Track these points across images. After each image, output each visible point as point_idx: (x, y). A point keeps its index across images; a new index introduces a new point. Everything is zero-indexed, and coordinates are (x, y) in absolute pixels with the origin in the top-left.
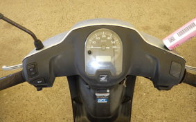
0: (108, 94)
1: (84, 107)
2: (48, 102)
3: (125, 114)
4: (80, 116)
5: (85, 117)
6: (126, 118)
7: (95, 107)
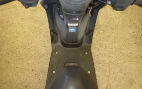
0: (77, 25)
1: (59, 36)
2: (33, 35)
3: (87, 42)
4: (56, 43)
5: (60, 44)
6: (88, 45)
7: (67, 35)
